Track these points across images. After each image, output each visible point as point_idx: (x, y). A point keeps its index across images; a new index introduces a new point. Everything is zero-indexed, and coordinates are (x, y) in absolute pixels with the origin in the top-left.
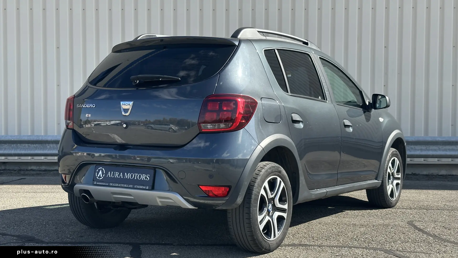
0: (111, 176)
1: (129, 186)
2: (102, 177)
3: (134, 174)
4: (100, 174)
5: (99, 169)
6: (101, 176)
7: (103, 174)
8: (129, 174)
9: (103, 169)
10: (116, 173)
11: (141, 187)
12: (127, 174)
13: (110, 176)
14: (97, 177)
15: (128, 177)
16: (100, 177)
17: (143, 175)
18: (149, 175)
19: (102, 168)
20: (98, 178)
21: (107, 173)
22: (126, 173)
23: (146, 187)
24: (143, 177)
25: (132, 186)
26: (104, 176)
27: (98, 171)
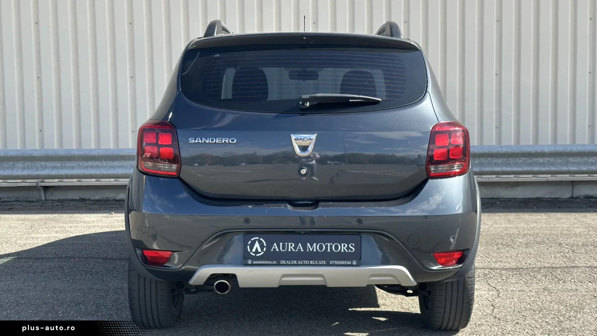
0: (279, 248)
1: (318, 262)
2: (260, 253)
3: (325, 244)
4: (257, 248)
5: (252, 240)
6: (260, 250)
7: (262, 247)
8: (315, 244)
9: (261, 239)
10: (288, 245)
11: (343, 263)
13: (277, 250)
14: (251, 253)
15: (313, 249)
16: (257, 252)
17: (343, 244)
18: (353, 245)
19: (258, 238)
20: (254, 255)
21: (269, 246)
22: (308, 244)
23: (351, 262)
24: (343, 247)
25: (324, 262)
26: (264, 250)
27: (251, 243)
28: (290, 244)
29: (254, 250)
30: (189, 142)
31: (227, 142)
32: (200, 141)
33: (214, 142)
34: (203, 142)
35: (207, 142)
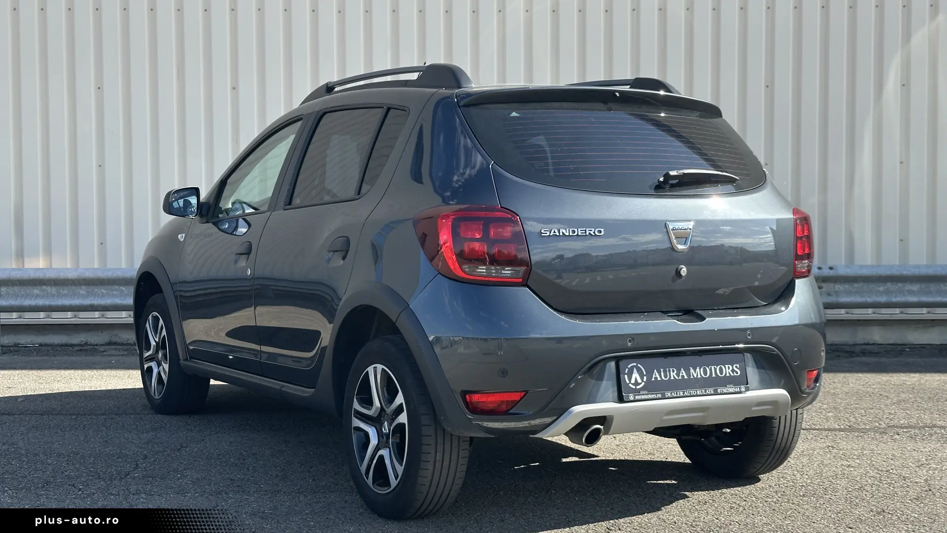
0: (661, 376)
1: (705, 392)
2: (641, 383)
3: (708, 367)
4: (636, 378)
5: (629, 367)
6: (639, 381)
7: (641, 376)
8: (698, 368)
9: (639, 365)
11: (731, 390)
12: (695, 370)
13: (659, 379)
14: (630, 385)
15: (697, 375)
16: (636, 383)
17: (727, 366)
18: (738, 366)
19: (635, 364)
20: (634, 387)
21: (650, 374)
22: (691, 369)
23: (740, 389)
24: (727, 370)
25: (712, 391)
26: (645, 380)
27: (628, 371)
28: (671, 369)
29: (633, 381)
30: (542, 235)
31: (593, 234)
32: (558, 234)
33: (576, 234)
34: (561, 234)
35: (567, 234)
